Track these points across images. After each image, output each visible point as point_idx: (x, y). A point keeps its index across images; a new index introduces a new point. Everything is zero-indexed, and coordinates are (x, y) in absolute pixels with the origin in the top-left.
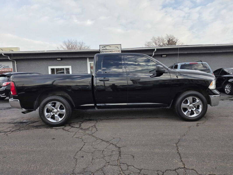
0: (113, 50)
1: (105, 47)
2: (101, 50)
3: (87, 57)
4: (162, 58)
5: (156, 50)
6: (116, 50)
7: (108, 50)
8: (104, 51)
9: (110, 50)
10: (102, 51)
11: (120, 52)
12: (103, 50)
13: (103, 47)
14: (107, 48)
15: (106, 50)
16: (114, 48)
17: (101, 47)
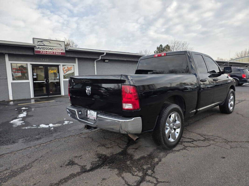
0: (55, 48)
2: (35, 46)
4: (105, 63)
5: (105, 54)
6: (57, 48)
7: (47, 47)
8: (41, 47)
11: (64, 52)
12: (39, 46)
13: (38, 42)
14: (46, 43)
15: (44, 47)
16: (55, 45)
17: (36, 40)
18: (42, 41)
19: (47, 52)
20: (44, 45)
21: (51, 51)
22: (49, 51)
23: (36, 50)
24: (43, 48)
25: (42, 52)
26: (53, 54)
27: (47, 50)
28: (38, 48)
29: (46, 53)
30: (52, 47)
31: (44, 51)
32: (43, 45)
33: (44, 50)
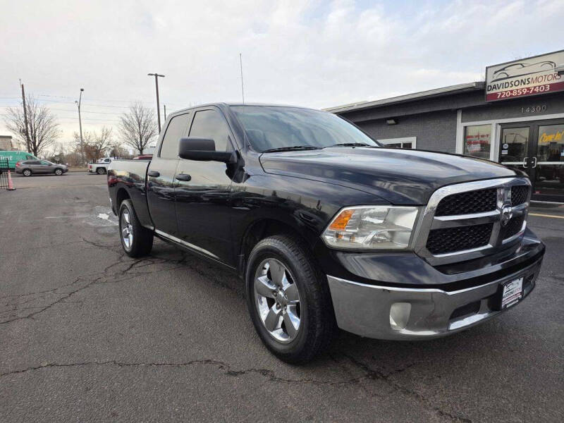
0: (534, 76)
1: (503, 69)
2: (488, 84)
3: (457, 110)
6: (542, 74)
7: (514, 79)
8: (499, 83)
9: (519, 79)
10: (492, 84)
12: (496, 83)
13: (496, 72)
14: (512, 71)
15: (507, 80)
16: (536, 68)
17: (491, 71)
18: (504, 67)
19: (512, 91)
20: (508, 78)
21: (523, 86)
22: (519, 87)
23: (488, 93)
24: (504, 86)
25: (502, 95)
26: (527, 93)
27: (514, 86)
28: (495, 87)
29: (511, 96)
30: (527, 77)
31: (506, 92)
32: (506, 76)
33: (506, 89)
